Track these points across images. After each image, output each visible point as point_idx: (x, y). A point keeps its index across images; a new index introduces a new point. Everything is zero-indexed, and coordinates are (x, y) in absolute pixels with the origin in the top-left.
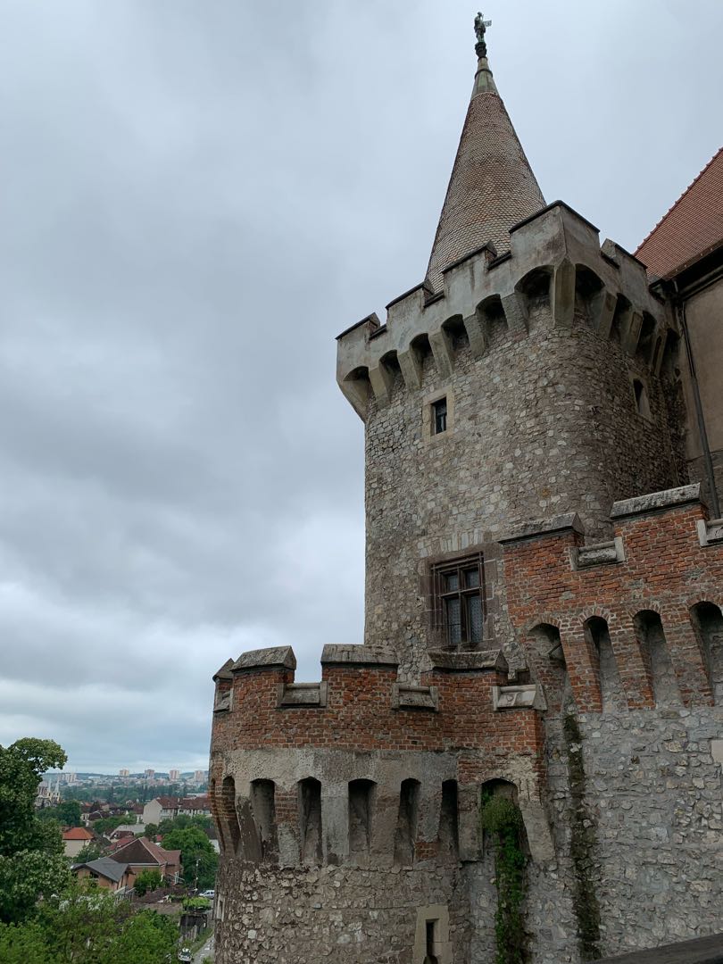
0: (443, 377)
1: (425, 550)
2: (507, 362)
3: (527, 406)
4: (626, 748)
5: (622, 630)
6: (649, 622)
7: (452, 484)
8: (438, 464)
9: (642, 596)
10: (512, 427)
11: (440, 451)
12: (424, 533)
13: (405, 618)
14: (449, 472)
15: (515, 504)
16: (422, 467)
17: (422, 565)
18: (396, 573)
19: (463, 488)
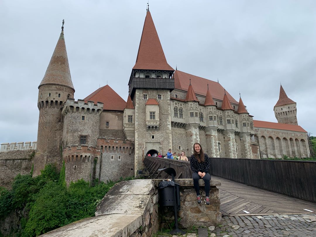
0: (85, 114)
1: (80, 133)
2: (93, 116)
3: (95, 122)
4: (106, 155)
5: (108, 147)
6: (110, 147)
7: (84, 127)
8: (83, 124)
9: (110, 145)
10: (93, 124)
11: (83, 123)
12: (80, 131)
13: (76, 140)
14: (84, 125)
15: (92, 132)
16: (80, 123)
17: (79, 135)
18: (75, 135)
19: (86, 128)
